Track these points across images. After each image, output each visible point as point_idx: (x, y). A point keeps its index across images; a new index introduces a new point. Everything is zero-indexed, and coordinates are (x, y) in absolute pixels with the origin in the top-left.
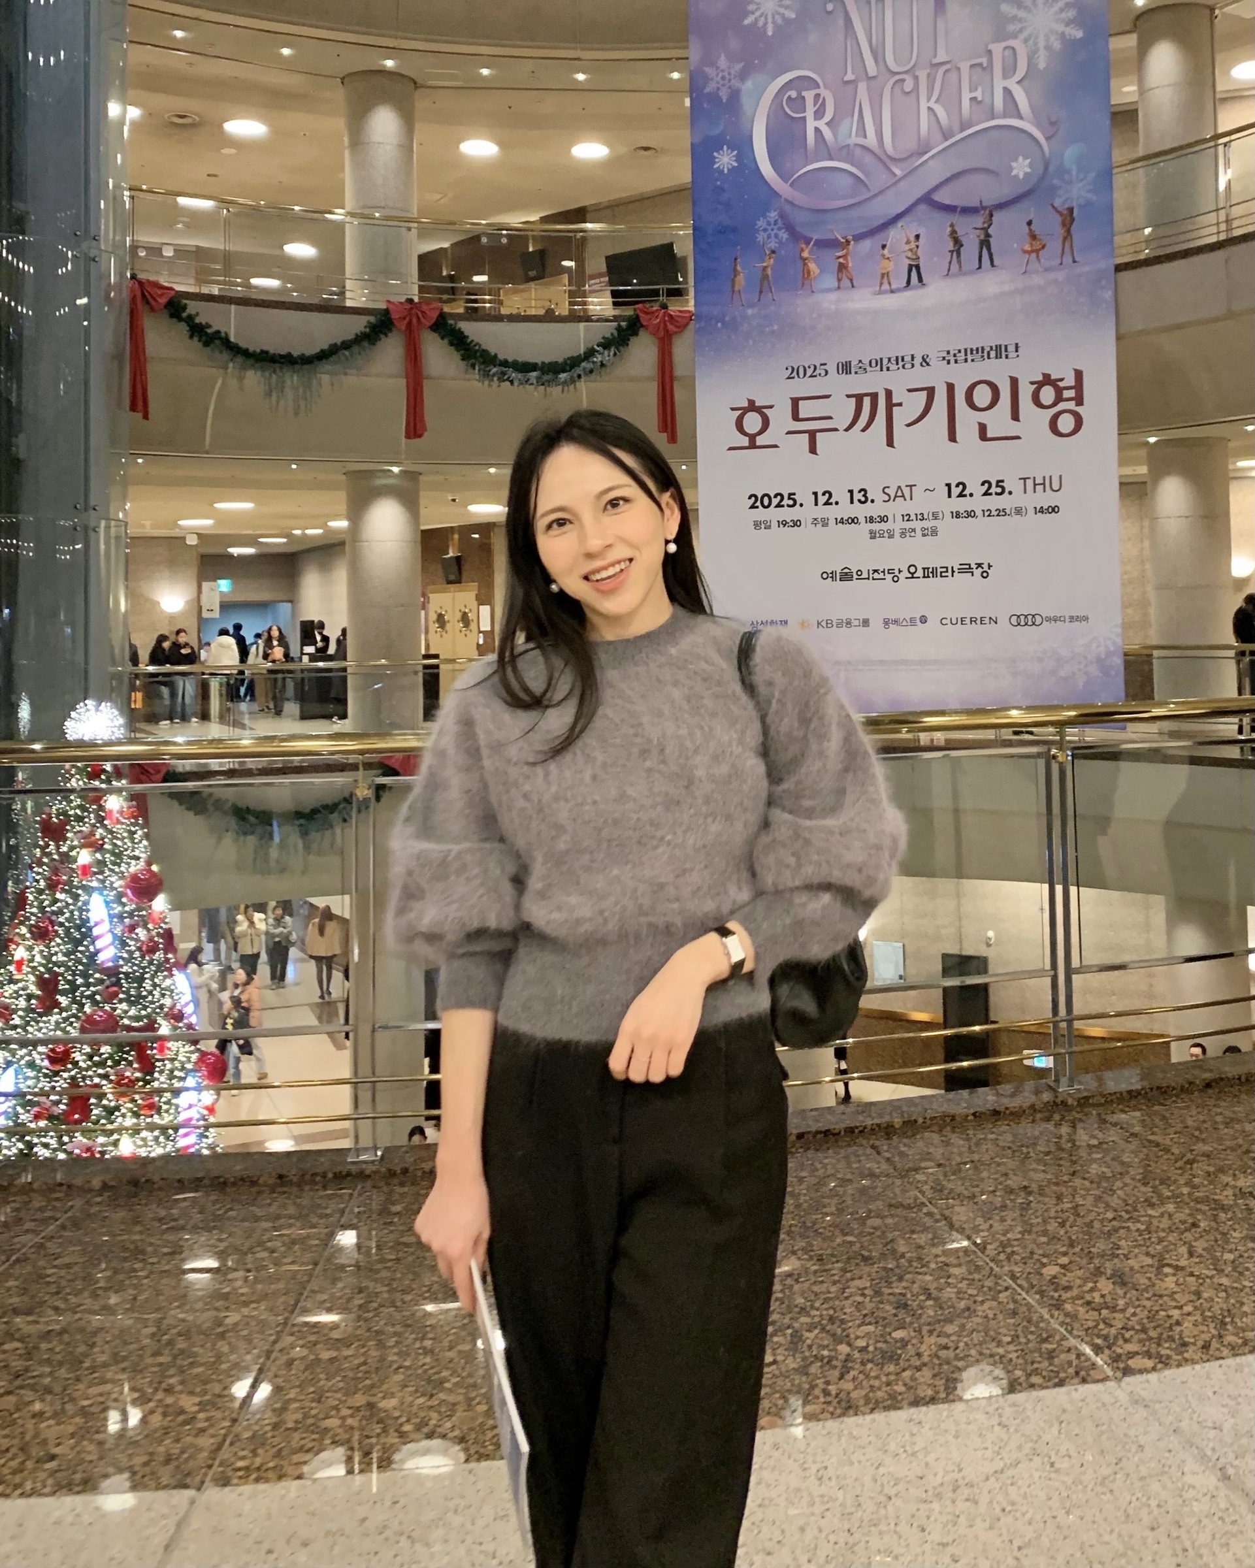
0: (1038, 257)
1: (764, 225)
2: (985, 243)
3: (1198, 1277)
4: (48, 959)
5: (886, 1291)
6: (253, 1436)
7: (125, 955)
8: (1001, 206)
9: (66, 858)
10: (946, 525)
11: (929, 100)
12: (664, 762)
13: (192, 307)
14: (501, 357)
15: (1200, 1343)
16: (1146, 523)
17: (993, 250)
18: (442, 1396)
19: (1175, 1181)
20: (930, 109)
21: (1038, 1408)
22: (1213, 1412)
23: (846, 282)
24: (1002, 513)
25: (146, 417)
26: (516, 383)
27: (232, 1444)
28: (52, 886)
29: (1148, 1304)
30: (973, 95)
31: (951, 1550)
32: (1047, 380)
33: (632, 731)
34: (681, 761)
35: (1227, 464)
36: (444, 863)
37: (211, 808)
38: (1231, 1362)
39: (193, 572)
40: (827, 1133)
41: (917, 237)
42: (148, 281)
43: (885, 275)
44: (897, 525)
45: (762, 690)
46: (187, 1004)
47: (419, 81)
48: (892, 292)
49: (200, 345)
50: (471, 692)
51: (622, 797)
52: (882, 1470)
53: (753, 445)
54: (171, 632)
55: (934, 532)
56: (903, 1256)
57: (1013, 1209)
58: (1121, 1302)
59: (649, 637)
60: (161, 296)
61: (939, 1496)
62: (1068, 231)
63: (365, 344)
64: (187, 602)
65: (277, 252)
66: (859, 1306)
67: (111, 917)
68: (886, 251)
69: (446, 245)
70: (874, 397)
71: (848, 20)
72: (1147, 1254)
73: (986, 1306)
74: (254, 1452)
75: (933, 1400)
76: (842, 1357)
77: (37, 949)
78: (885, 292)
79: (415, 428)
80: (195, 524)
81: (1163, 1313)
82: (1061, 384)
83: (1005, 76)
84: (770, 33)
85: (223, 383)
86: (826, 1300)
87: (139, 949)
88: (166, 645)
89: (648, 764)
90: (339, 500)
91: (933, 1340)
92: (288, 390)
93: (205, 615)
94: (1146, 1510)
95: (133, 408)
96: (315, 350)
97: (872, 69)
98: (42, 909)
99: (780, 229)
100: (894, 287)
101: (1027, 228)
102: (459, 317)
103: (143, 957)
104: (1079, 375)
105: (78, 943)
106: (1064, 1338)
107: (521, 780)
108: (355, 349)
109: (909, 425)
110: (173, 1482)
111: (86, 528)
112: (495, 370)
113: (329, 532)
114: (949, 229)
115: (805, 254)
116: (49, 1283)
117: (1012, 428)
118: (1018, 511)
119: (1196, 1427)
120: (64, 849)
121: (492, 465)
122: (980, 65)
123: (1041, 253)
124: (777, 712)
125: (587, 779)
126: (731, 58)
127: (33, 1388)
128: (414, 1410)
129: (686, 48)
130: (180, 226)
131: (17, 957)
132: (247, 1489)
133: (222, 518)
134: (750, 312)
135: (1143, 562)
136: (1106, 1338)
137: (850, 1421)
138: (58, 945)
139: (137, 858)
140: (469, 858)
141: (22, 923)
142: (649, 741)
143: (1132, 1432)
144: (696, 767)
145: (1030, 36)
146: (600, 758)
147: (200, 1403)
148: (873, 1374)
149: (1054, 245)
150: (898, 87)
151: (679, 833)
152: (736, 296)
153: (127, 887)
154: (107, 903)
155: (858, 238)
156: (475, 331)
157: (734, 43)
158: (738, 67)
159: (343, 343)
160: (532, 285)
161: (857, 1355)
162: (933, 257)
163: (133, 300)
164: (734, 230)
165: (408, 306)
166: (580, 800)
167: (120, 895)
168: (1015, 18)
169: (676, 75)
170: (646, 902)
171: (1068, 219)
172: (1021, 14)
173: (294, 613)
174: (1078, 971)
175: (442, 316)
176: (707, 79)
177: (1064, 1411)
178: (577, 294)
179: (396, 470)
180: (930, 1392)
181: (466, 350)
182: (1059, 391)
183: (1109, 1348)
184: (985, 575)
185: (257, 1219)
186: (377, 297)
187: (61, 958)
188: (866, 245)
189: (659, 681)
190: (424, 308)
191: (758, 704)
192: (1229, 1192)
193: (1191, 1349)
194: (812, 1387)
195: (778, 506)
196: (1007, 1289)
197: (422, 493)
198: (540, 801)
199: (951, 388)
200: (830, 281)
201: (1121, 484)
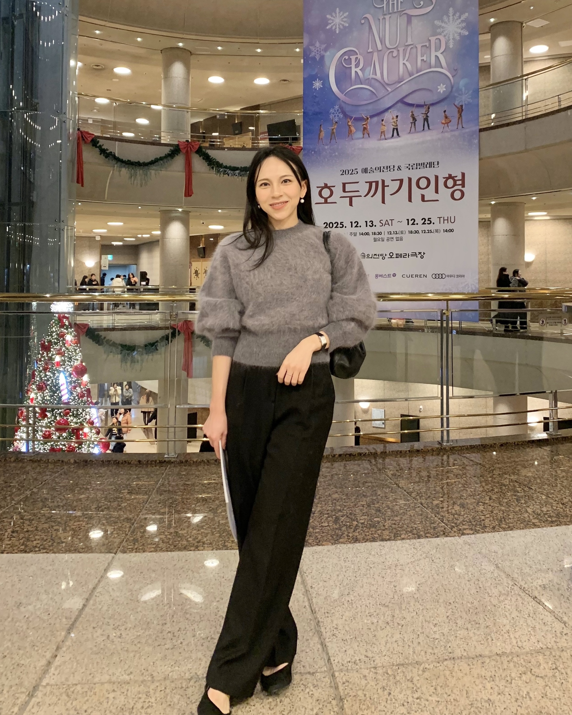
0: (448, 126)
1: (333, 112)
2: (426, 119)
3: (492, 506)
4: (43, 398)
5: (372, 506)
6: (134, 539)
7: (72, 398)
8: (433, 104)
9: (51, 359)
10: (407, 237)
11: (403, 60)
12: (296, 273)
13: (101, 142)
14: (224, 164)
15: (491, 527)
16: (490, 238)
17: (429, 122)
18: (202, 530)
19: (486, 476)
20: (404, 64)
21: (429, 544)
22: (494, 548)
23: (366, 135)
24: (430, 231)
25: (82, 186)
26: (230, 175)
27: (126, 541)
28: (45, 369)
29: (473, 514)
30: (422, 58)
31: (393, 584)
32: (450, 177)
33: (285, 262)
34: (303, 273)
35: (524, 214)
36: (215, 305)
37: (105, 343)
38: (503, 533)
39: (98, 251)
40: (350, 455)
41: (397, 116)
42: (84, 131)
43: (383, 132)
44: (386, 236)
45: (333, 250)
46: (95, 419)
47: (192, 52)
48: (386, 139)
49: (104, 157)
50: (226, 247)
51: (282, 284)
52: (368, 559)
53: (326, 202)
54: (89, 275)
55: (401, 239)
56: (379, 495)
57: (423, 482)
58: (462, 513)
59: (291, 229)
60: (89, 137)
61: (390, 568)
62: (461, 115)
63: (169, 158)
64: (96, 263)
65: (133, 122)
66: (361, 510)
67: (67, 382)
68: (383, 122)
69: (202, 120)
70: (377, 183)
71: (370, 27)
72: (474, 499)
73: (410, 512)
74: (134, 544)
75: (389, 540)
76: (355, 525)
77: (39, 394)
78: (383, 139)
79: (188, 193)
80: (100, 231)
81: (478, 517)
82: (456, 178)
83: (436, 51)
84: (337, 32)
85: (113, 173)
86: (349, 508)
87: (78, 396)
88: (87, 280)
89: (291, 273)
90: (157, 222)
91: (390, 521)
92: (138, 176)
93: (103, 268)
94: (467, 575)
95: (78, 182)
96: (150, 160)
97: (379, 47)
98: (41, 379)
99: (339, 113)
100: (386, 137)
101: (444, 113)
102: (206, 148)
103: (79, 399)
104: (463, 175)
105: (55, 392)
106: (439, 523)
107: (245, 277)
108: (165, 160)
109: (391, 195)
110: (106, 551)
111: (60, 229)
112: (222, 170)
113: (152, 236)
114: (411, 113)
115: (350, 124)
116: (57, 491)
117: (435, 196)
118: (437, 231)
119: (487, 552)
120: (50, 355)
121: (219, 209)
122: (426, 46)
123: (449, 124)
124: (338, 258)
125: (269, 277)
126: (321, 43)
127: (54, 522)
128: (192, 534)
129: (302, 38)
130: (95, 111)
131: (31, 397)
132: (133, 554)
133: (110, 229)
134: (326, 147)
135: (488, 255)
136: (456, 523)
137: (357, 545)
138: (47, 393)
139: (77, 360)
140: (224, 304)
141: (33, 384)
142: (291, 265)
143: (463, 553)
144: (308, 275)
145: (447, 34)
146: (274, 270)
147: (114, 529)
148: (366, 531)
149: (454, 121)
150: (391, 54)
151: (301, 297)
152: (320, 141)
153: (73, 371)
154: (66, 377)
155: (372, 116)
156: (213, 153)
157: (322, 36)
158: (324, 46)
159: (160, 157)
160: (237, 136)
161: (360, 525)
162: (404, 126)
163: (79, 139)
164: (320, 113)
165: (187, 143)
166: (266, 285)
167: (70, 374)
168: (440, 27)
169: (298, 50)
170: (288, 320)
171: (460, 110)
172: (443, 25)
173: (137, 269)
174: (451, 398)
175: (200, 148)
176: (311, 51)
177: (438, 545)
178: (255, 139)
179: (180, 210)
180: (388, 537)
181: (210, 161)
182: (455, 181)
183: (457, 526)
184: (422, 257)
185: (131, 475)
186: (174, 139)
187: (48, 398)
188: (375, 119)
189: (294, 244)
190: (193, 144)
191: (331, 256)
192: (507, 480)
193: (488, 528)
194: (343, 534)
195: (336, 227)
196: (419, 507)
197: (190, 220)
198: (252, 284)
199: (410, 180)
200: (360, 134)
201: (480, 222)
